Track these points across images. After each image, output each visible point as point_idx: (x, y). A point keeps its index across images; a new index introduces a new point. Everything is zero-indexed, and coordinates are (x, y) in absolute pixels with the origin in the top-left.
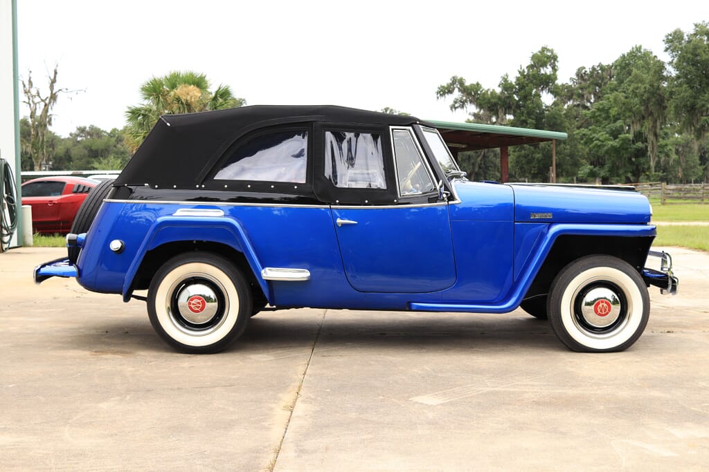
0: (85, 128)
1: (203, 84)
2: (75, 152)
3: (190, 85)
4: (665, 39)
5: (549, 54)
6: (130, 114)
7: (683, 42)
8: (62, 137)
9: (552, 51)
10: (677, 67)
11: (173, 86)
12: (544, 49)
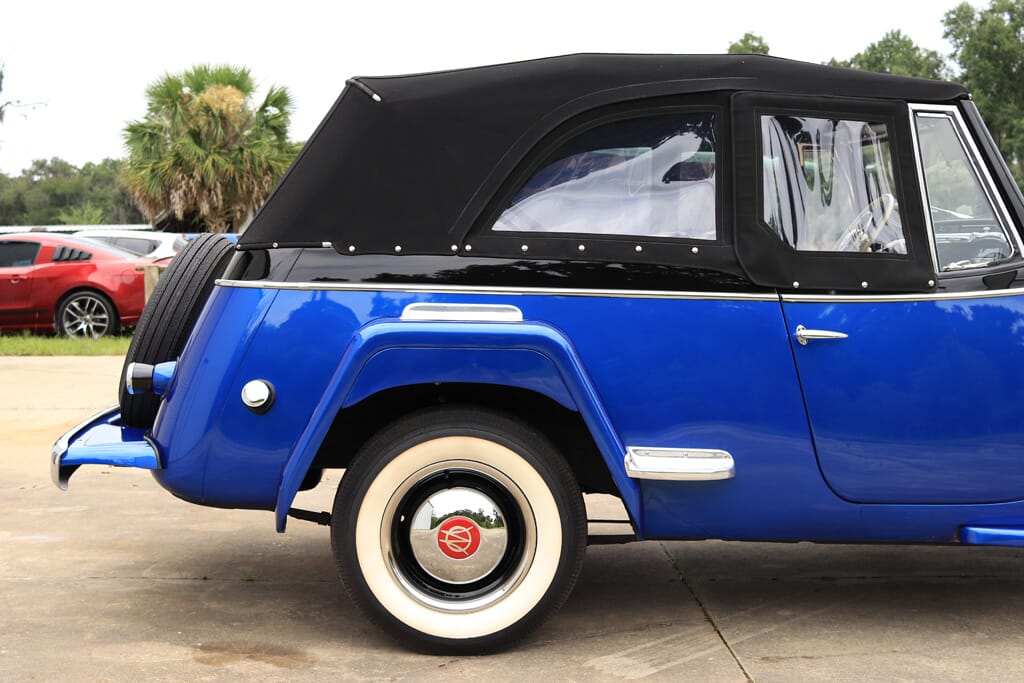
0: (45, 161)
1: (246, 84)
2: (30, 198)
3: (225, 85)
4: (945, 18)
5: (756, 44)
6: (129, 133)
7: (973, 22)
8: (11, 176)
9: (760, 40)
10: (963, 62)
11: (199, 88)
12: (748, 37)
